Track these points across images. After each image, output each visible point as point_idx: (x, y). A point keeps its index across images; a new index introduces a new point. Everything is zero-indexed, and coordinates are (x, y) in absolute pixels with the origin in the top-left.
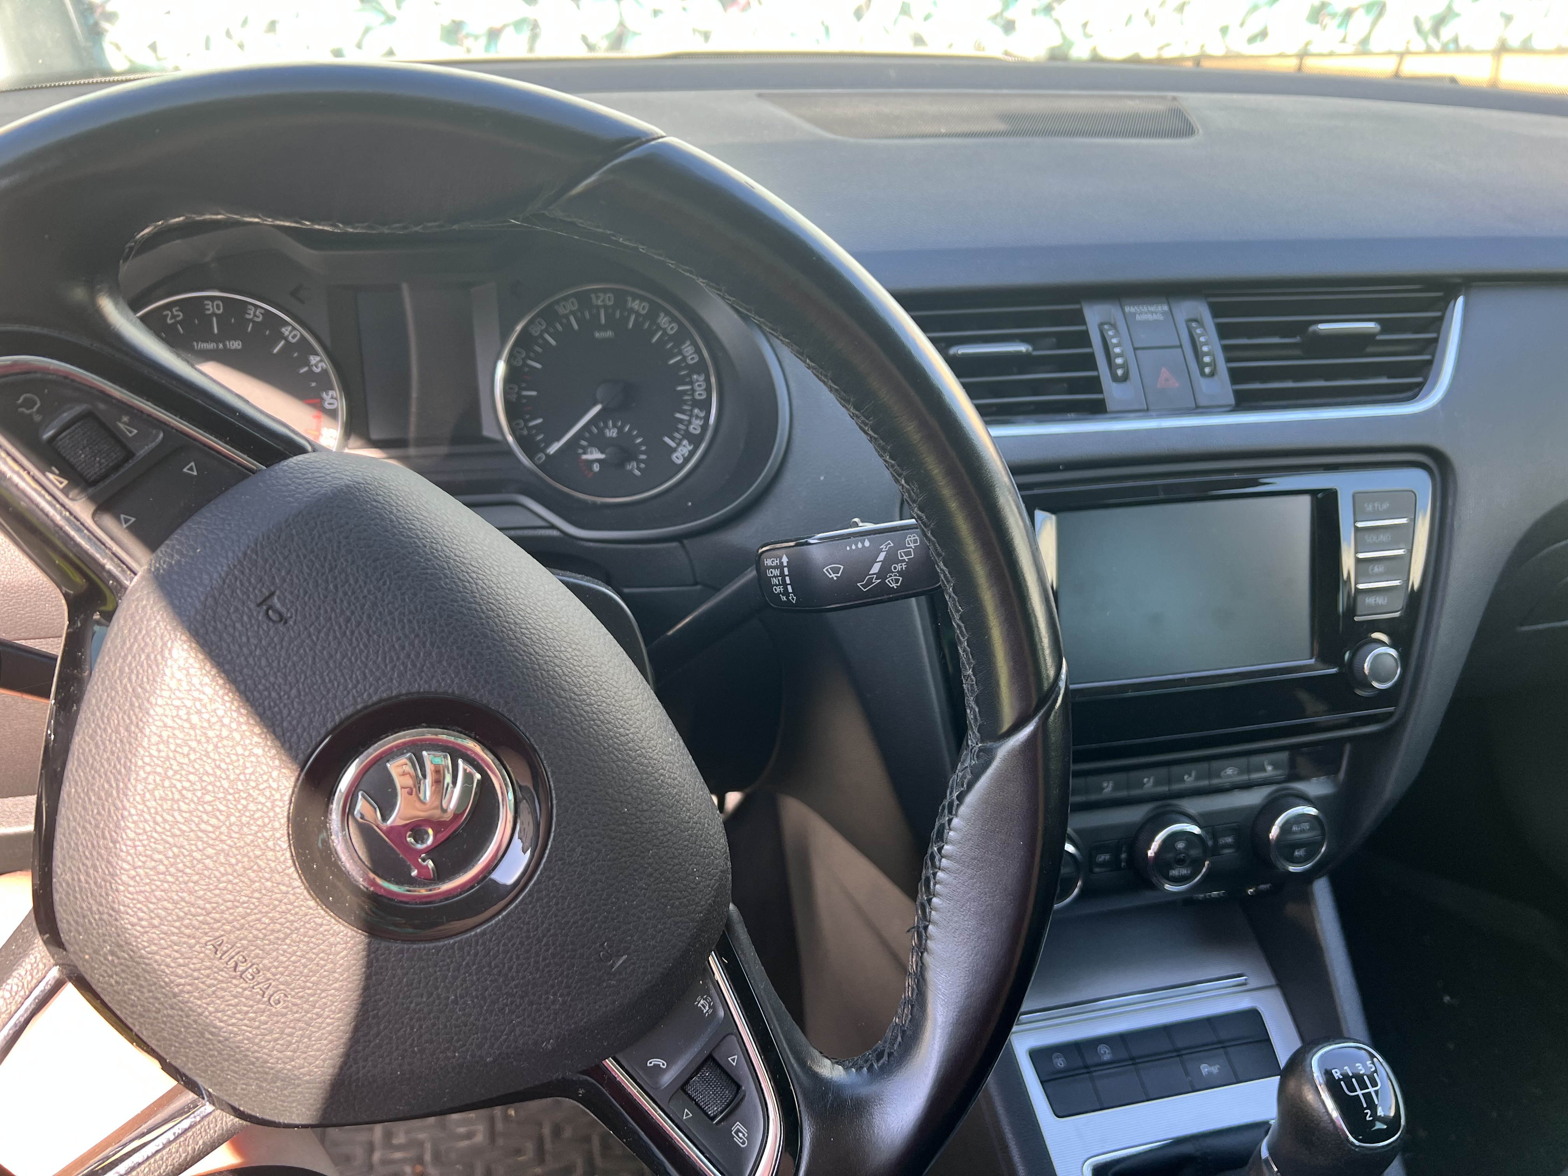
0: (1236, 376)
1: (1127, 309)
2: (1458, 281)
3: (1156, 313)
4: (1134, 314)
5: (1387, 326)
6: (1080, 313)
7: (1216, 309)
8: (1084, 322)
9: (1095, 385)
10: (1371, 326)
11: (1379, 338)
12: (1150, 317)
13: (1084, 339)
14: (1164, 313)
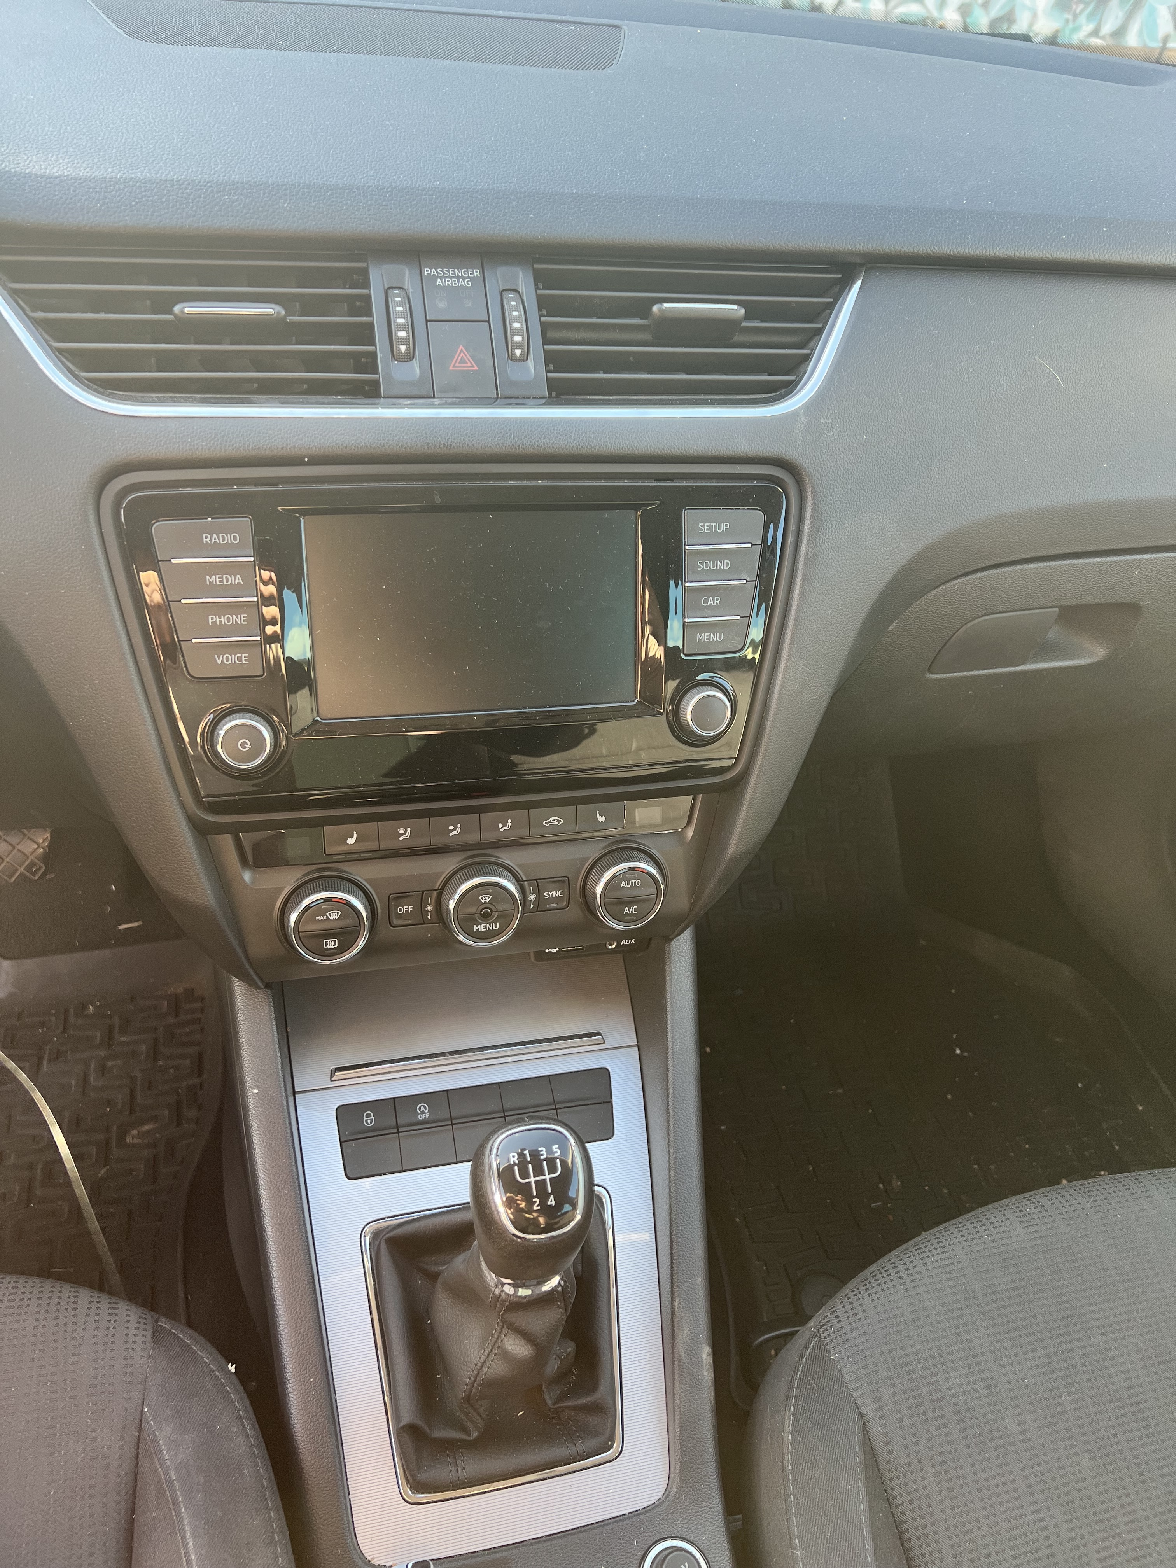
0: (553, 361)
1: (426, 271)
2: (858, 260)
3: (464, 278)
4: (435, 278)
5: (752, 311)
6: (365, 272)
7: (541, 280)
8: (366, 285)
9: (369, 363)
10: (731, 309)
11: (744, 324)
12: (454, 283)
13: (364, 306)
14: (473, 279)
